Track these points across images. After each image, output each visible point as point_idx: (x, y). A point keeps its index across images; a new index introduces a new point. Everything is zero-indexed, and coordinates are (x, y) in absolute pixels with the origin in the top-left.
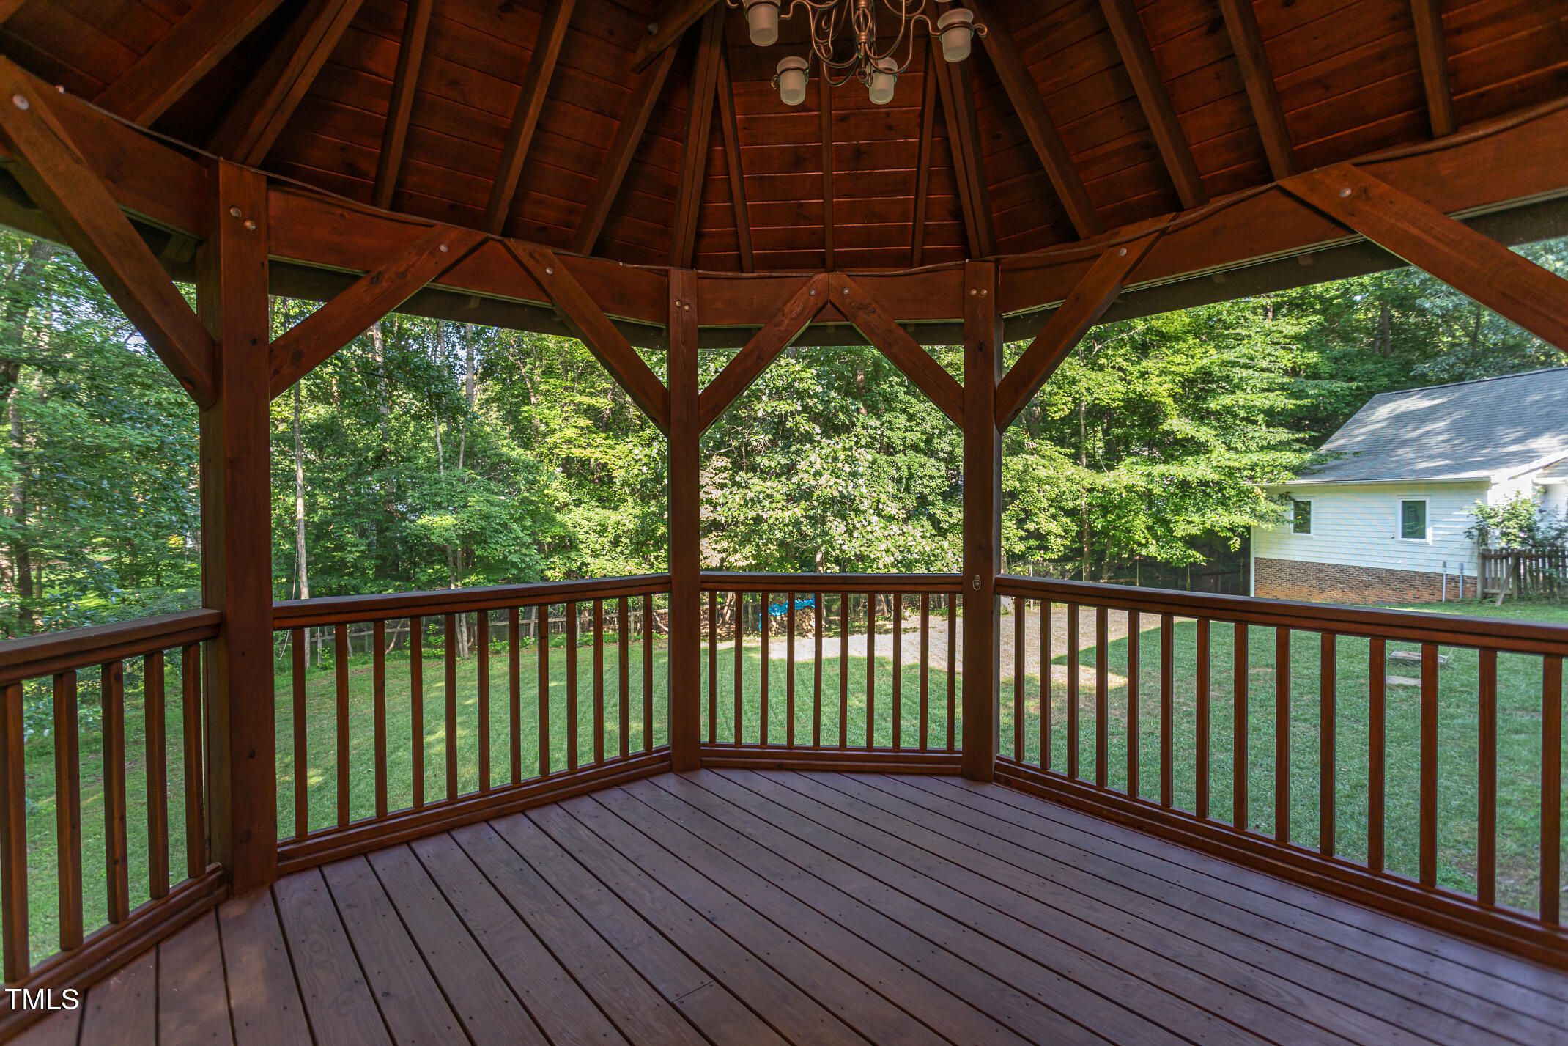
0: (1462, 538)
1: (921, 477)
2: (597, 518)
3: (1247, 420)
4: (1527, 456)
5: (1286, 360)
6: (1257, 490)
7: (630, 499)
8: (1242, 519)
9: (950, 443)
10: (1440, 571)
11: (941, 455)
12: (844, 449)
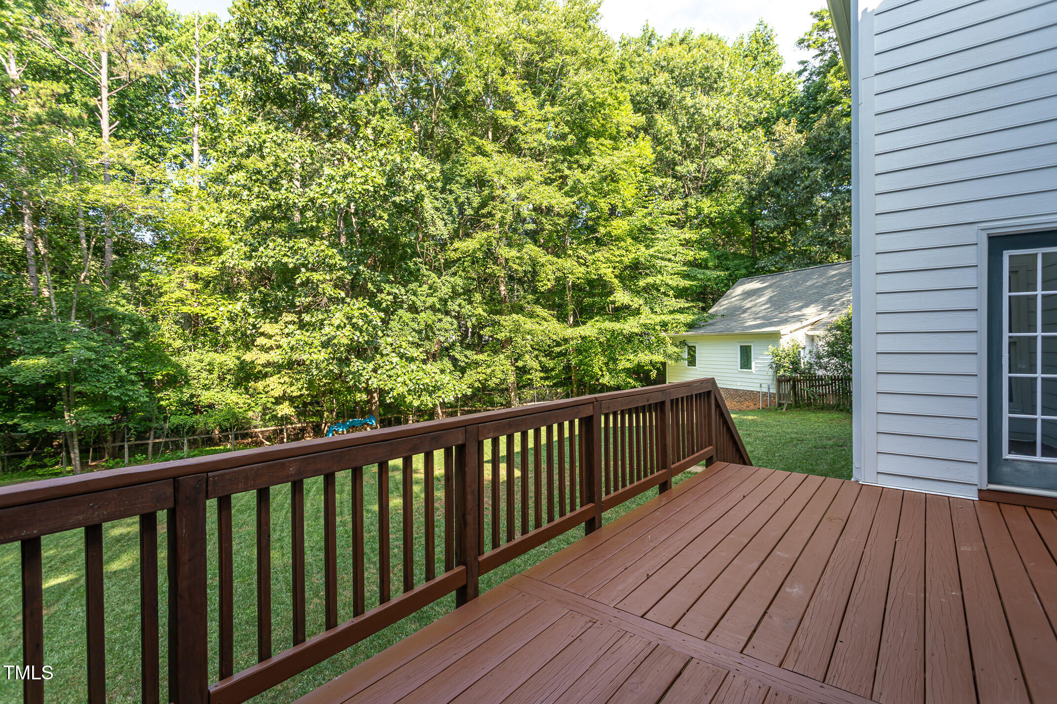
0: (767, 369)
1: (439, 330)
2: (207, 360)
3: (665, 294)
4: (799, 319)
5: (690, 254)
6: (667, 339)
7: (234, 345)
8: (658, 358)
9: (460, 305)
10: (758, 390)
11: (453, 313)
12: (359, 309)
